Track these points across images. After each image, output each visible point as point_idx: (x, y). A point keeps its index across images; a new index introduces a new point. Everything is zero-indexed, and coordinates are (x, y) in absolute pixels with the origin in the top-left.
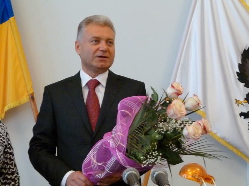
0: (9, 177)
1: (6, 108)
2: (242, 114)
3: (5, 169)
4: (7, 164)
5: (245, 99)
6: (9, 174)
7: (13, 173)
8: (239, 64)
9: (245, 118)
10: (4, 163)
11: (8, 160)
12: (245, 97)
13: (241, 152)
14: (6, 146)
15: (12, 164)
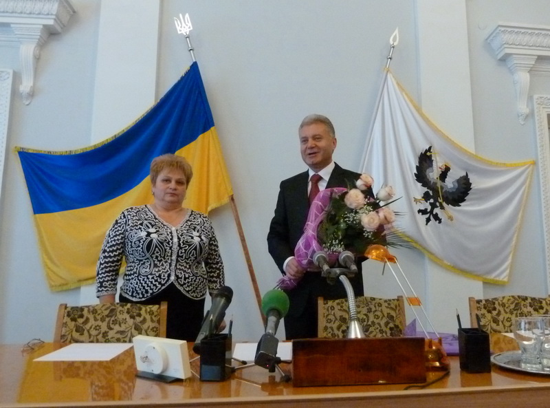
0: (214, 266)
1: (209, 209)
2: (420, 211)
3: (211, 259)
4: (212, 255)
5: (423, 197)
6: (214, 264)
7: (217, 263)
8: (417, 166)
9: (423, 214)
10: (209, 254)
11: (213, 252)
12: (423, 195)
13: (420, 245)
14: (211, 238)
15: (216, 255)
